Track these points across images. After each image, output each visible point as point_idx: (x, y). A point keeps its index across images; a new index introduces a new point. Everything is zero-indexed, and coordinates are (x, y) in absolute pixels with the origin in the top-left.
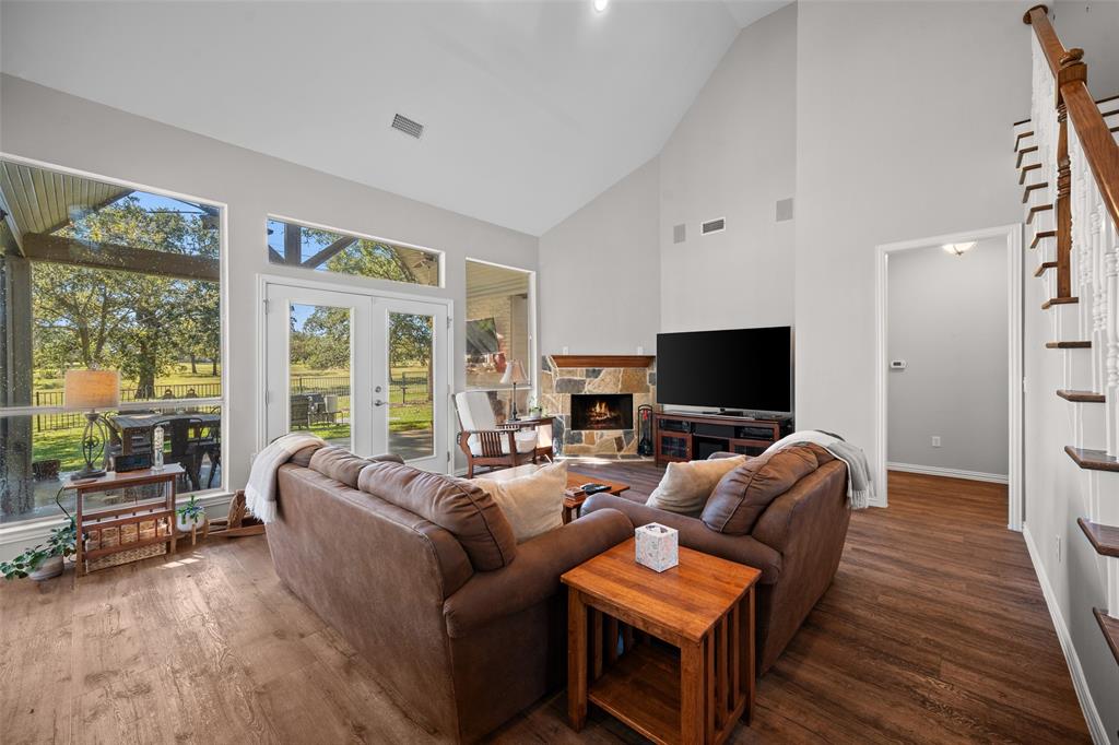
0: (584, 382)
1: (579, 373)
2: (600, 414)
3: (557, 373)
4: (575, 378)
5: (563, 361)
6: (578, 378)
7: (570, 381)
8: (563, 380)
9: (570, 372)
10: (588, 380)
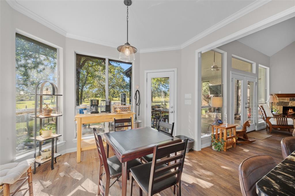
0: (289, 102)
1: (286, 100)
2: (291, 113)
3: (277, 100)
4: (285, 101)
5: (279, 96)
6: (286, 101)
7: (283, 102)
8: (280, 102)
9: (283, 99)
10: (290, 102)
